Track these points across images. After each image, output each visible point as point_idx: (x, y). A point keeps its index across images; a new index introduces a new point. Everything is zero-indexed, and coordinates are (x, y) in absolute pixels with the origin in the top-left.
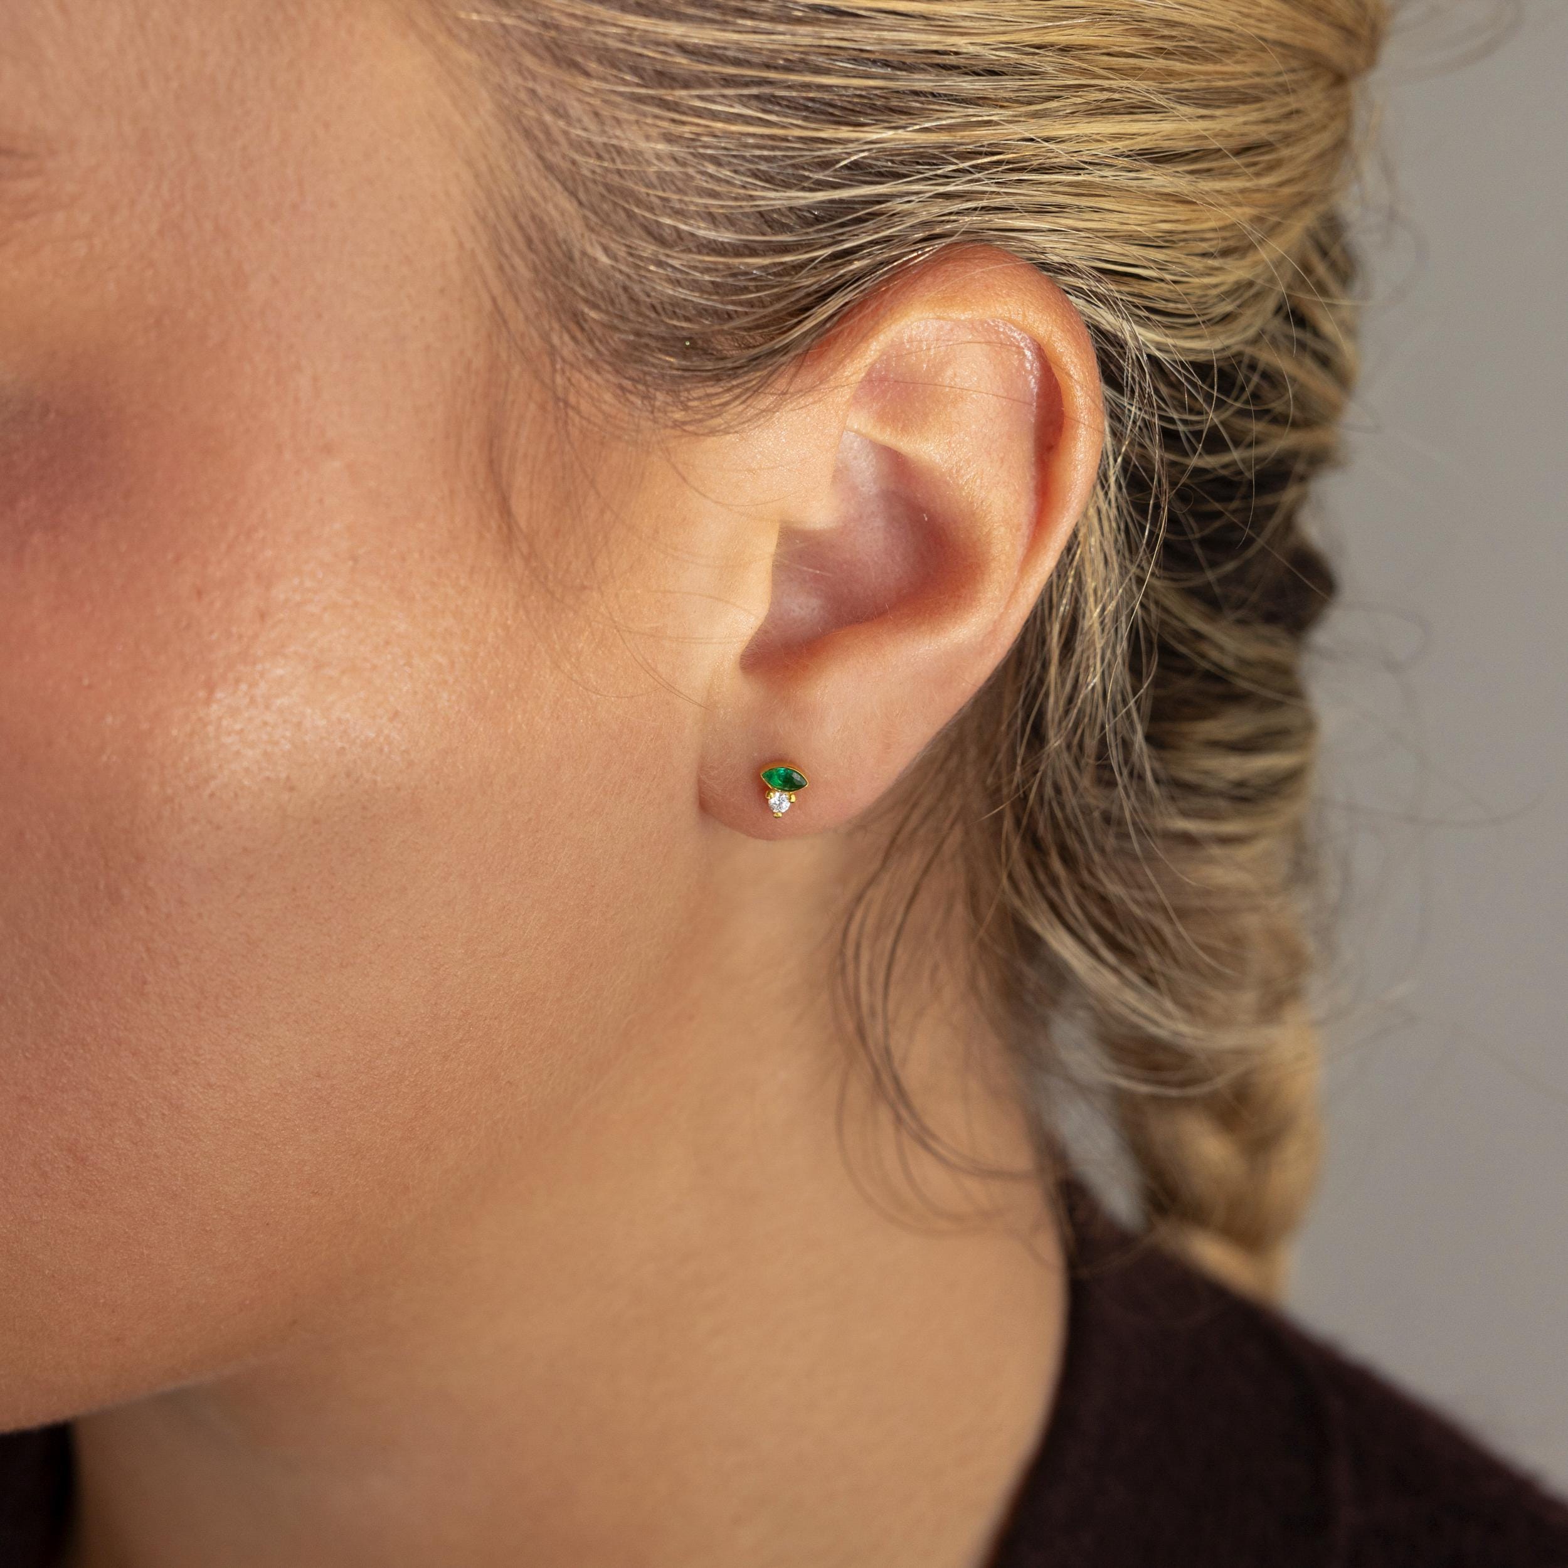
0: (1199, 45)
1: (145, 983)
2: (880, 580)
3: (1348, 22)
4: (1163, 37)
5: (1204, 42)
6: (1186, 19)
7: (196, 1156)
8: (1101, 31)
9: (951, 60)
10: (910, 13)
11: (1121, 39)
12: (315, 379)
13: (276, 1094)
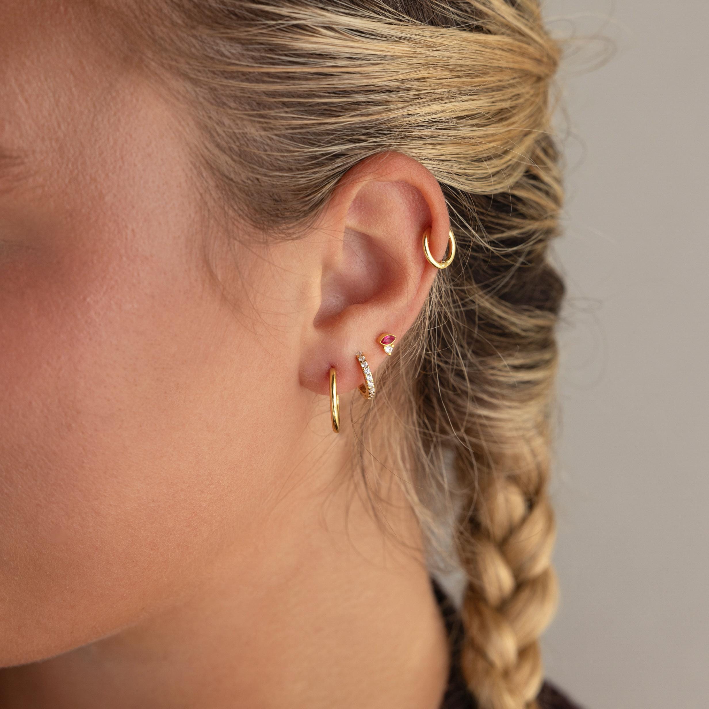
0: (474, 72)
1: (83, 462)
2: (366, 287)
3: (538, 57)
4: (458, 71)
5: (476, 71)
6: (466, 63)
7: (105, 533)
8: (432, 71)
9: (372, 88)
10: (353, 72)
11: (440, 74)
12: (133, 230)
13: (137, 509)
